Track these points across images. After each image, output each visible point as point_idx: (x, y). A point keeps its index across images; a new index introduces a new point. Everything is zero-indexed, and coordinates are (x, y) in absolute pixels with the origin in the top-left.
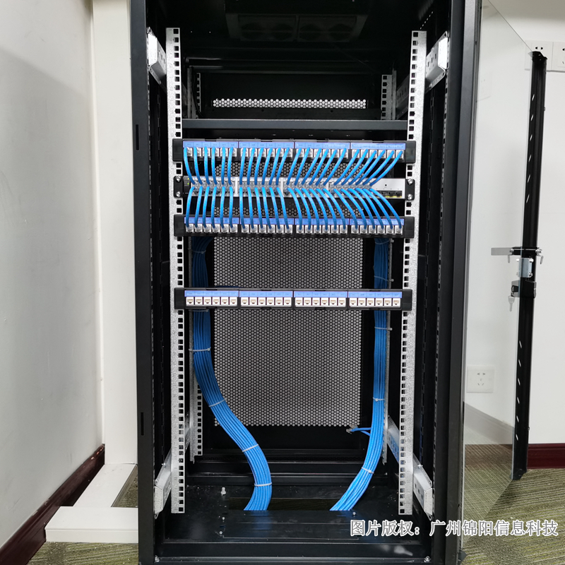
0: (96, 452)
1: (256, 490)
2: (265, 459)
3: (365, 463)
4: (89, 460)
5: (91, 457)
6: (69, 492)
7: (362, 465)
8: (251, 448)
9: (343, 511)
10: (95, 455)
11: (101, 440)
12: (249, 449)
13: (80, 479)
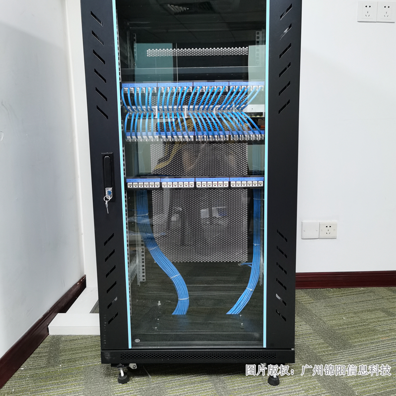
0: (80, 280)
1: (179, 302)
2: (185, 283)
3: (249, 285)
4: (76, 285)
5: (77, 283)
6: (63, 305)
7: (247, 286)
8: (176, 277)
9: (234, 314)
10: (80, 281)
11: (83, 272)
12: (174, 277)
13: (70, 296)
